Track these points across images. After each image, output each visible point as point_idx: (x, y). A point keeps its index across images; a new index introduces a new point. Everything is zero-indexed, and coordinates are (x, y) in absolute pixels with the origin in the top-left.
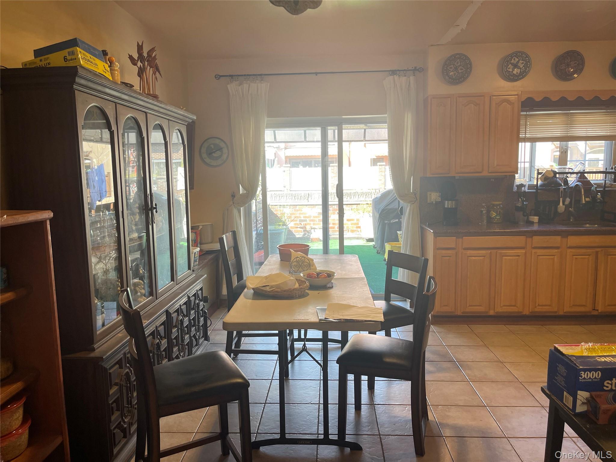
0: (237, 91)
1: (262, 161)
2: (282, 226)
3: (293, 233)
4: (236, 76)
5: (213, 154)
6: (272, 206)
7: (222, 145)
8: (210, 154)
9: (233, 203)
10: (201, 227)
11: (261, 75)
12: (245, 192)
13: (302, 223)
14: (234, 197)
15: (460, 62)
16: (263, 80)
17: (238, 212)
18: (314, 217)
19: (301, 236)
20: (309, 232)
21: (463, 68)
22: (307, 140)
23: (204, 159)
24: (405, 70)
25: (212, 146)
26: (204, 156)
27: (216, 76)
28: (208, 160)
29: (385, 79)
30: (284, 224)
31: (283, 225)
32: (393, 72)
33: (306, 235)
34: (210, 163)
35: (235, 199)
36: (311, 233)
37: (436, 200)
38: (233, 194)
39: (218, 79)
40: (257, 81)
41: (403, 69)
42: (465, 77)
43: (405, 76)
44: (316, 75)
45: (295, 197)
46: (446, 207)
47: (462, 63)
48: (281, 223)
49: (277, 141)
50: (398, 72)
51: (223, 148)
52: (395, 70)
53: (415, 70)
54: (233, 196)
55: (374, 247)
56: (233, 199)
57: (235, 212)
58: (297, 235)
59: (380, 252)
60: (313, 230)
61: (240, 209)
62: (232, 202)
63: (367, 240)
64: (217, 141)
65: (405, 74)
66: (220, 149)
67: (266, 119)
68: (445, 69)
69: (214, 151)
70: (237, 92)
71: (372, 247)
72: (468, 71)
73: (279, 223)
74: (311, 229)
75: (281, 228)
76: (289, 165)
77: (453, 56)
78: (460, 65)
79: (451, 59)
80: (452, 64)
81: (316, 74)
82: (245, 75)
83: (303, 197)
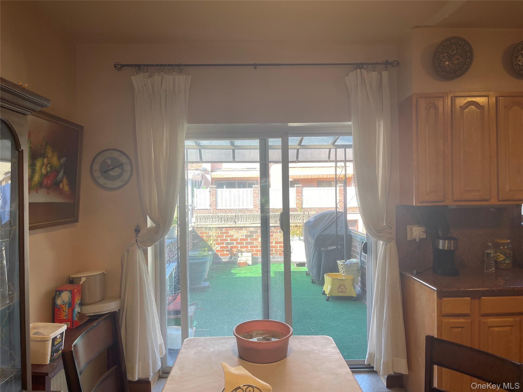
0: (145, 85)
1: (179, 182)
2: (207, 251)
3: (219, 256)
4: (144, 65)
5: (110, 172)
6: (197, 229)
7: (123, 159)
8: (105, 172)
9: (137, 242)
10: (83, 280)
11: (179, 65)
12: (154, 225)
13: (229, 246)
14: (139, 232)
15: (456, 50)
16: (182, 72)
17: (143, 254)
18: (241, 240)
19: (227, 260)
20: (236, 255)
21: (460, 58)
22: (236, 160)
23: (97, 179)
24: (374, 64)
25: (109, 162)
26: (97, 174)
27: (116, 66)
28: (102, 181)
29: (349, 74)
30: (210, 249)
31: (209, 251)
32: (359, 66)
33: (233, 259)
34: (105, 184)
35: (139, 235)
36: (238, 256)
37: (419, 237)
38: (137, 228)
39: (118, 70)
40: (174, 72)
41: (372, 62)
42: (463, 69)
43: (375, 71)
44: (255, 68)
45: (221, 219)
46: (441, 248)
47: (458, 51)
48: (206, 249)
49: (203, 161)
50: (365, 66)
51: (124, 164)
52: (361, 64)
53: (387, 64)
54: (137, 231)
55: (306, 274)
56: (136, 234)
57: (139, 254)
58: (223, 258)
59: (315, 282)
60: (240, 254)
61: (148, 248)
62: (135, 239)
63: (296, 264)
64: (116, 155)
65: (374, 69)
66: (120, 165)
67: (186, 126)
68: (437, 57)
69: (111, 167)
70: (146, 87)
71: (305, 274)
72: (468, 62)
73: (204, 249)
74: (239, 252)
75: (206, 253)
76: (215, 186)
77: (447, 40)
78: (456, 53)
79: (445, 44)
80: (446, 52)
81: (255, 66)
82: (157, 65)
83: (230, 218)
